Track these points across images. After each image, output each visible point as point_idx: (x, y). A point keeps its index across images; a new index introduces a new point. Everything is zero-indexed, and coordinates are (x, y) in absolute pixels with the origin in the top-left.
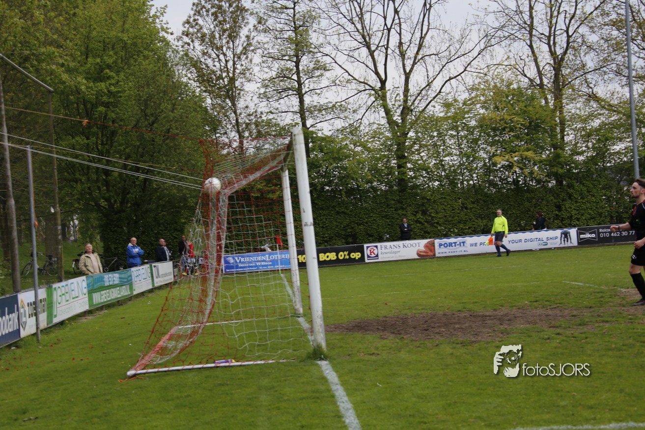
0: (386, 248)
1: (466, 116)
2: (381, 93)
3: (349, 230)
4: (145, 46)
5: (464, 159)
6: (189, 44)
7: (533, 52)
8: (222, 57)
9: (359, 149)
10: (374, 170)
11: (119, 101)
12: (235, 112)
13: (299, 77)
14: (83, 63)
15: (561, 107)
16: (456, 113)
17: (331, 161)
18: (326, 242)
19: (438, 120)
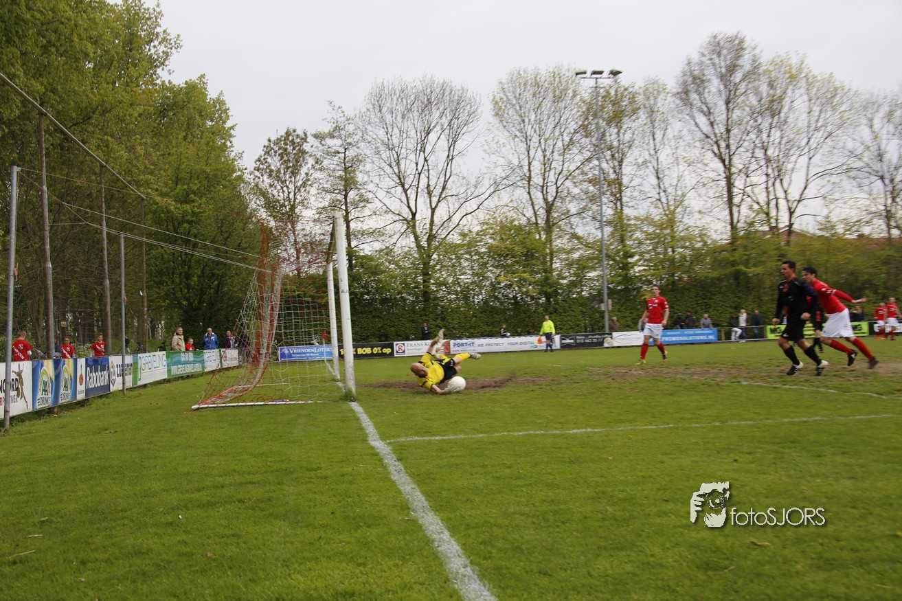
0: (411, 345)
1: (478, 244)
2: (411, 223)
3: (382, 331)
4: (224, 177)
5: (476, 278)
6: (259, 178)
7: (530, 197)
8: (285, 189)
9: (393, 266)
10: (404, 282)
11: (200, 220)
12: (294, 234)
13: (346, 207)
14: (172, 190)
15: (551, 241)
16: (470, 243)
17: (370, 275)
18: (364, 339)
19: (456, 246)
